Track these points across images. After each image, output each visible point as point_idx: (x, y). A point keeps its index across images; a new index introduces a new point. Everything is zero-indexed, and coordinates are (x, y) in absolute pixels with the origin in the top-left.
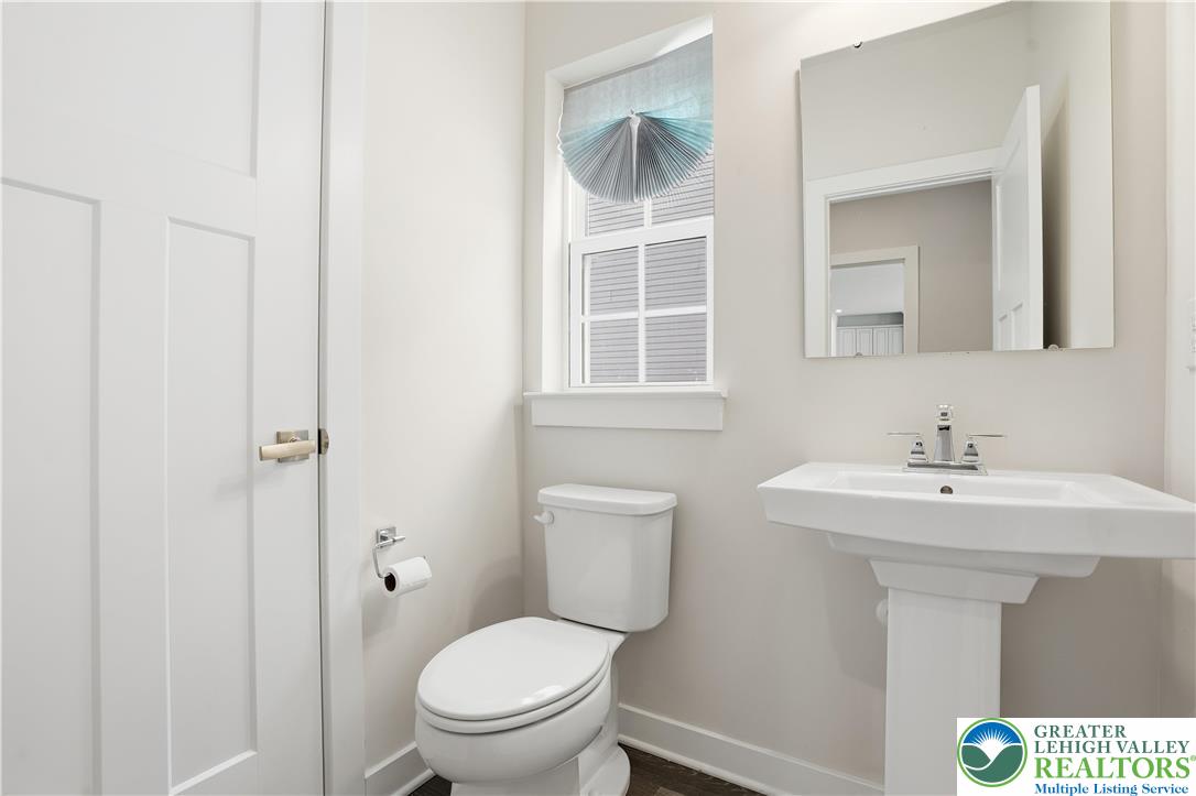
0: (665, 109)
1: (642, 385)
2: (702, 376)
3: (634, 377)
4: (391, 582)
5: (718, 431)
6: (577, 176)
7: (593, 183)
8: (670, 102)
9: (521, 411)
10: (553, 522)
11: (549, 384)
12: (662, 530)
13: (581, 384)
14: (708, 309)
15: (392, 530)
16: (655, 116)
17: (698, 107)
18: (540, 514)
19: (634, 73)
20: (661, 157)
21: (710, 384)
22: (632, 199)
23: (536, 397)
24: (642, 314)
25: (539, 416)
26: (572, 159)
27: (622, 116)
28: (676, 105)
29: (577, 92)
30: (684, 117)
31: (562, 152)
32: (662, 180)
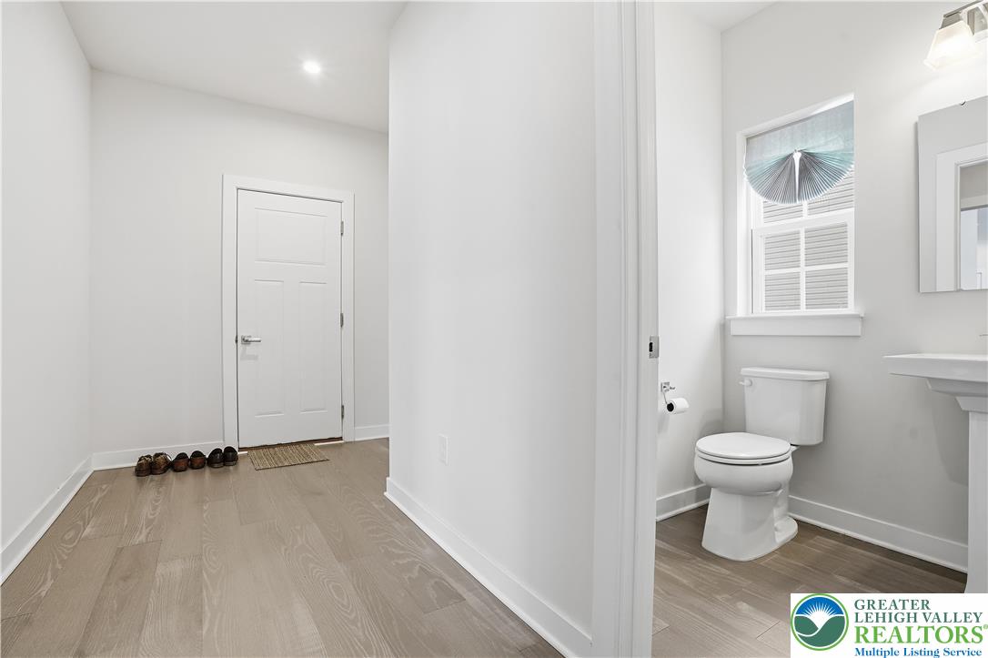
0: (819, 146)
1: (803, 311)
2: (845, 305)
3: (797, 306)
4: (670, 407)
5: (857, 337)
6: (757, 188)
7: (769, 194)
8: (822, 142)
9: (724, 327)
10: (751, 385)
11: (741, 311)
12: (820, 391)
13: (761, 310)
14: (850, 266)
15: (668, 383)
16: (811, 151)
17: (842, 143)
18: (743, 381)
19: (796, 126)
20: (815, 175)
21: (851, 308)
22: (795, 201)
23: (734, 319)
24: (803, 270)
25: (735, 329)
26: (752, 180)
27: (788, 153)
28: (826, 144)
29: (755, 139)
30: (832, 150)
31: (746, 176)
32: (817, 191)
